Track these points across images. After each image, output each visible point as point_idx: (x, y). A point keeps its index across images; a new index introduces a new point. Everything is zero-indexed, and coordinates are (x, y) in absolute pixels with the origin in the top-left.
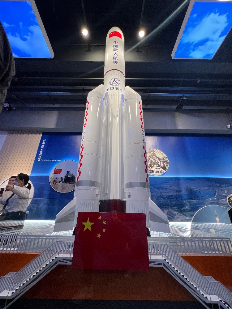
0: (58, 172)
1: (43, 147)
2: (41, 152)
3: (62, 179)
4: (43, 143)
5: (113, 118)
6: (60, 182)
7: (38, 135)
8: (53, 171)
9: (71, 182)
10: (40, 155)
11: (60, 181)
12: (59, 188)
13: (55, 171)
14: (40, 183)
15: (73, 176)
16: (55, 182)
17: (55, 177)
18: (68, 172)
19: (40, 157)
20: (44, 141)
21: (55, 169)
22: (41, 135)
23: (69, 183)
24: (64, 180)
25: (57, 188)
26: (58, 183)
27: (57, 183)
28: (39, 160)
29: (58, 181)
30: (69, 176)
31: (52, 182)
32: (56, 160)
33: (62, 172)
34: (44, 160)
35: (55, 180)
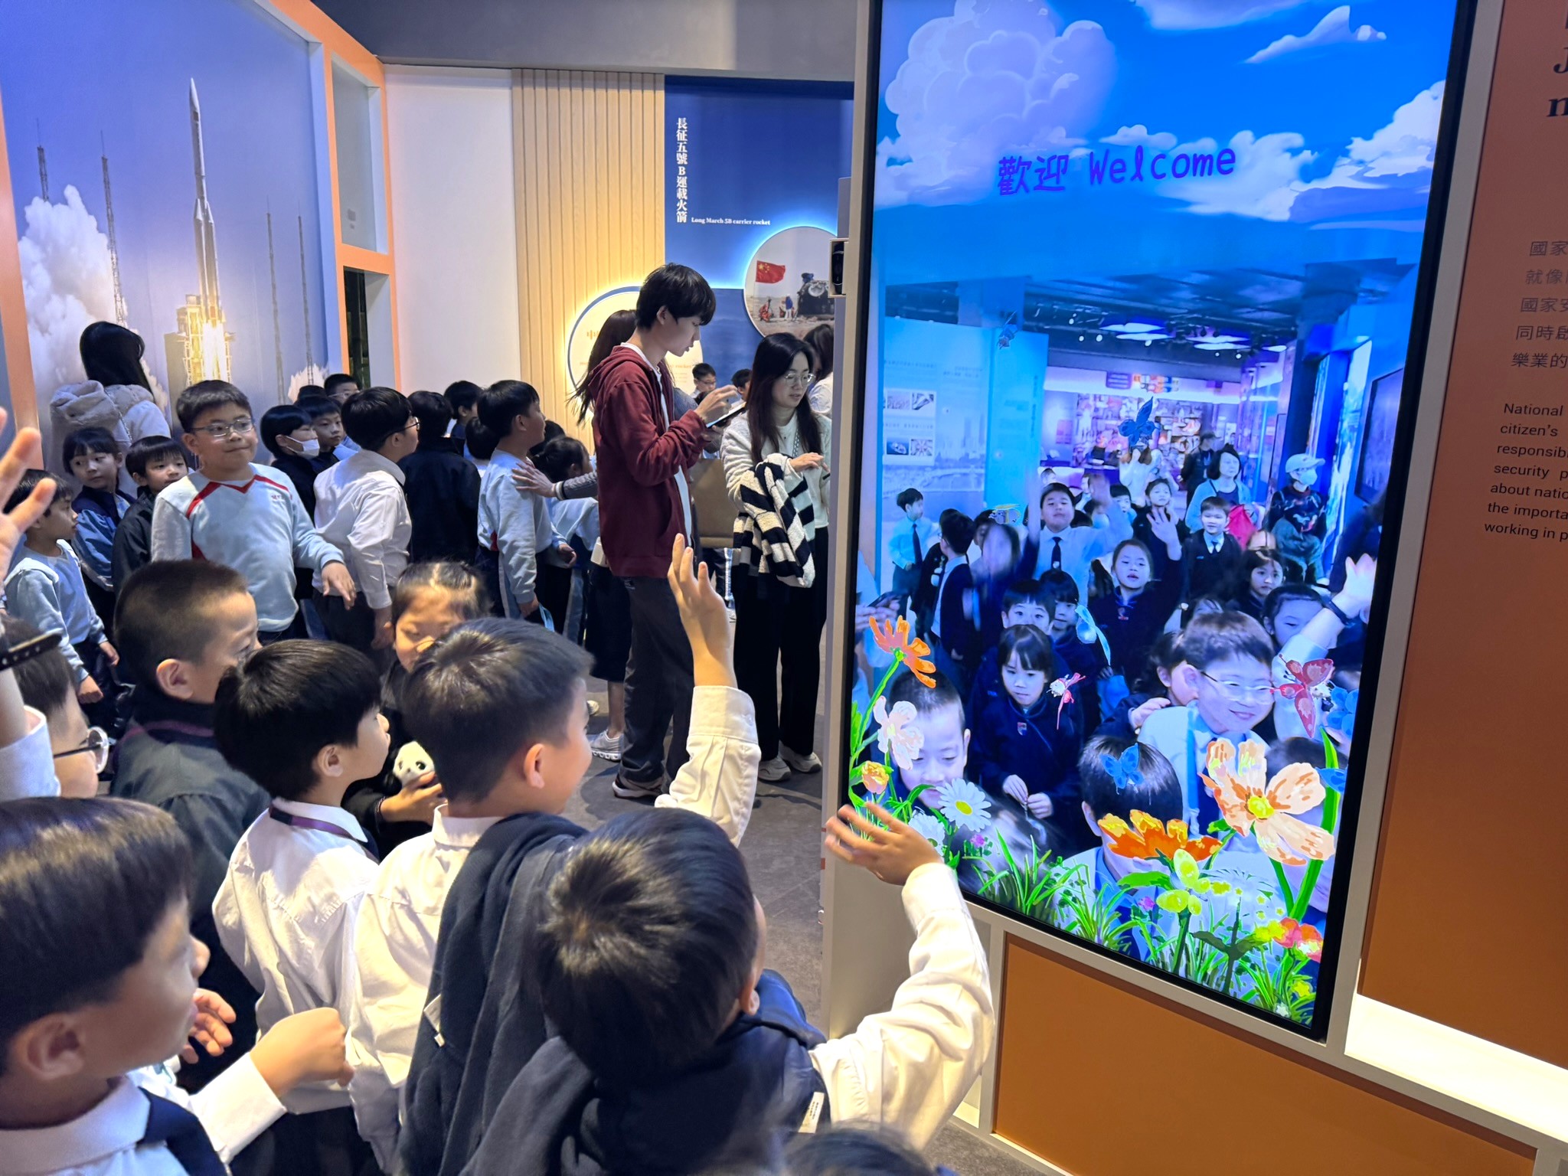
0: (769, 274)
1: (682, 158)
2: (682, 182)
3: (788, 302)
4: (681, 136)
6: (783, 314)
7: (648, 93)
8: (750, 270)
9: (821, 313)
10: (679, 195)
11: (785, 309)
13: (758, 270)
15: (826, 293)
16: (765, 314)
17: (765, 295)
18: (807, 277)
19: (681, 204)
20: (682, 123)
21: (759, 263)
22: (661, 94)
23: (815, 318)
24: (795, 306)
27: (773, 316)
28: (682, 217)
29: (775, 308)
30: (812, 293)
31: (757, 314)
32: (746, 222)
33: (786, 275)
34: (703, 221)
35: (764, 307)
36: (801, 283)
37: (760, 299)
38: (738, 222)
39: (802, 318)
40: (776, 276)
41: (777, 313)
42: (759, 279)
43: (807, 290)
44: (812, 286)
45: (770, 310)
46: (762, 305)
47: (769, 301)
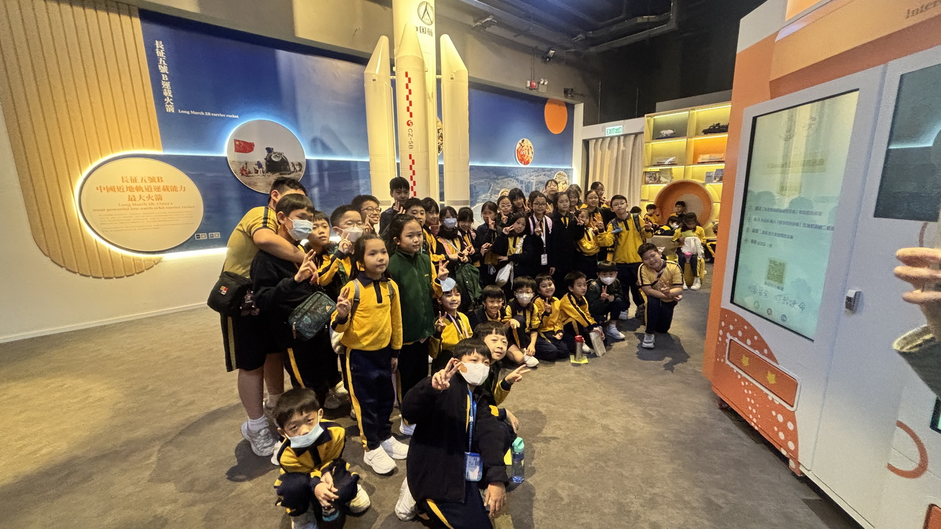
0: (244, 147)
1: (164, 69)
2: (166, 85)
3: (259, 165)
4: (161, 53)
6: (257, 172)
7: (126, 19)
10: (165, 94)
11: (257, 169)
12: (259, 184)
13: (235, 144)
14: (209, 175)
15: (282, 159)
16: (245, 172)
18: (269, 150)
19: (168, 100)
20: (159, 44)
21: (235, 141)
22: (137, 21)
24: (264, 166)
25: (255, 184)
26: (254, 174)
28: (170, 109)
29: (251, 168)
30: (274, 159)
31: (239, 172)
32: (222, 115)
33: (255, 148)
34: (188, 113)
35: (243, 168)
36: (266, 153)
37: (240, 163)
38: (215, 115)
39: (269, 174)
40: (248, 148)
41: (253, 171)
42: (237, 151)
43: (270, 157)
44: (273, 155)
45: (247, 170)
46: (242, 166)
47: (246, 164)
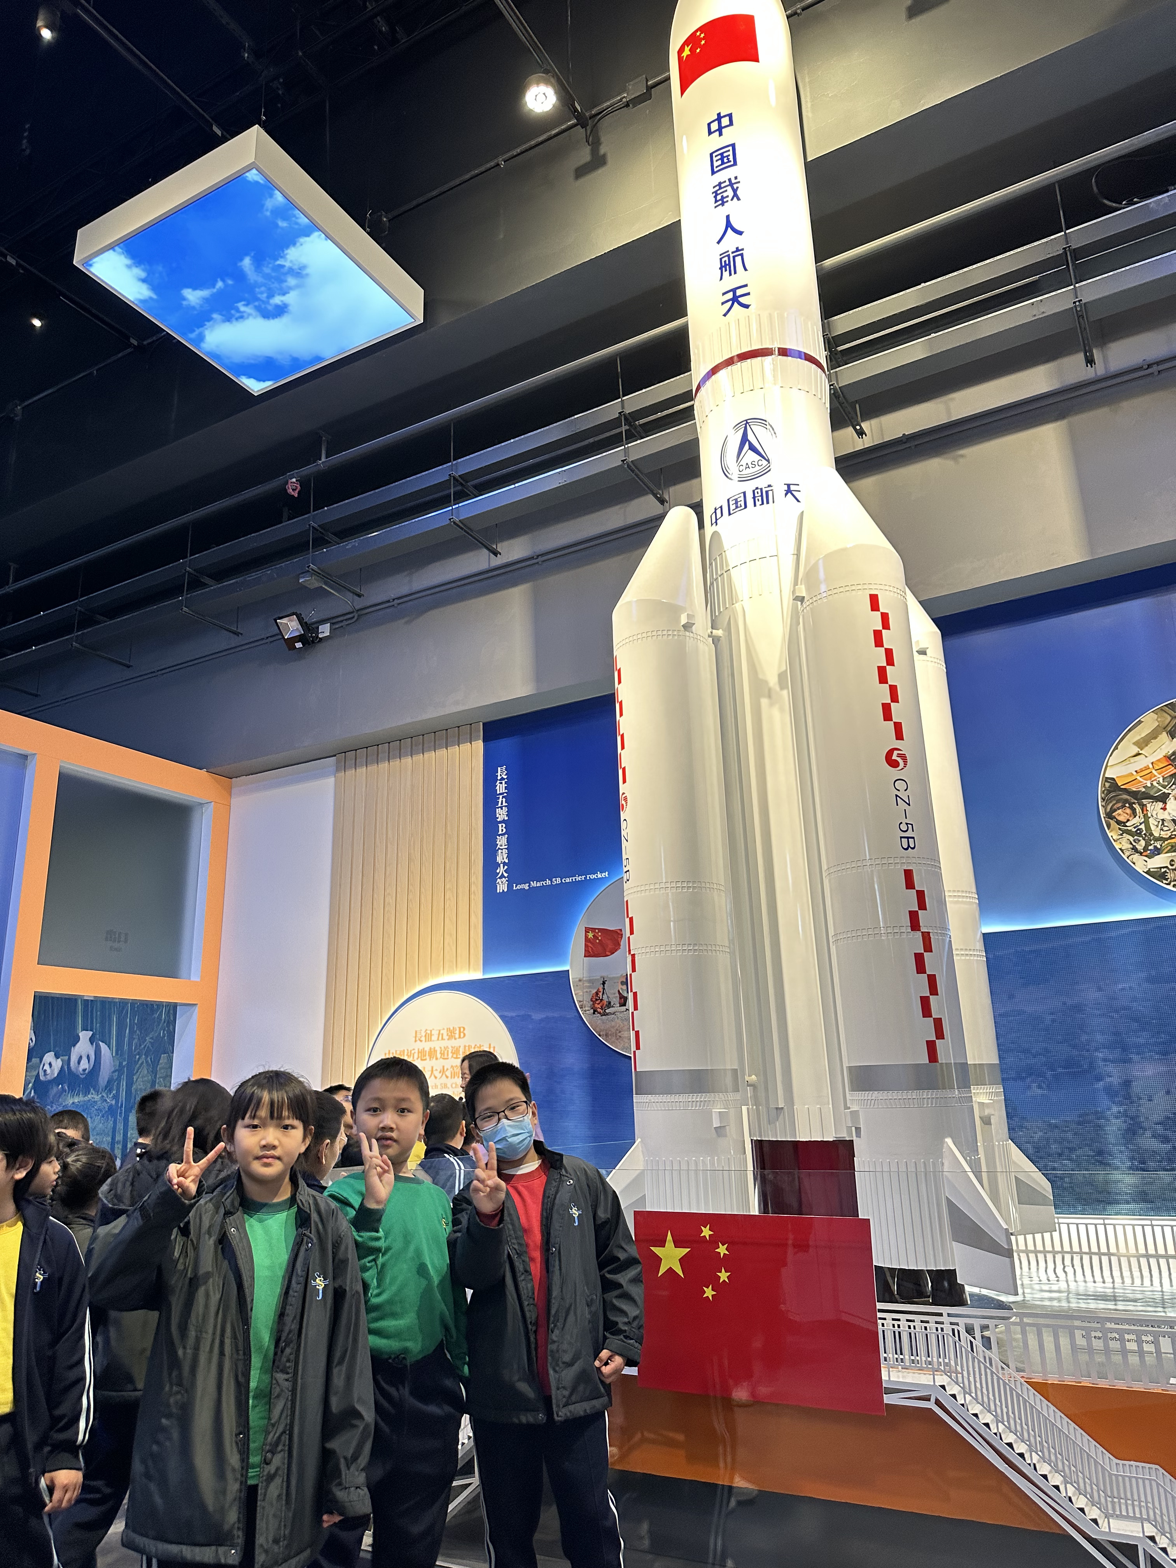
0: (602, 943)
1: (502, 814)
2: (502, 842)
4: (501, 788)
5: (764, 702)
7: (465, 747)
8: (576, 942)
10: (499, 859)
12: (626, 1034)
13: (587, 940)
14: (537, 1016)
16: (599, 1004)
17: (597, 975)
19: (501, 870)
20: (501, 773)
21: (587, 930)
22: (479, 745)
26: (617, 1008)
27: (609, 1005)
28: (502, 886)
31: (588, 1004)
32: (579, 878)
34: (526, 887)
35: (597, 993)
37: (592, 982)
38: (568, 880)
40: (610, 946)
42: (588, 954)
45: (605, 997)
46: (594, 991)
47: (604, 983)
